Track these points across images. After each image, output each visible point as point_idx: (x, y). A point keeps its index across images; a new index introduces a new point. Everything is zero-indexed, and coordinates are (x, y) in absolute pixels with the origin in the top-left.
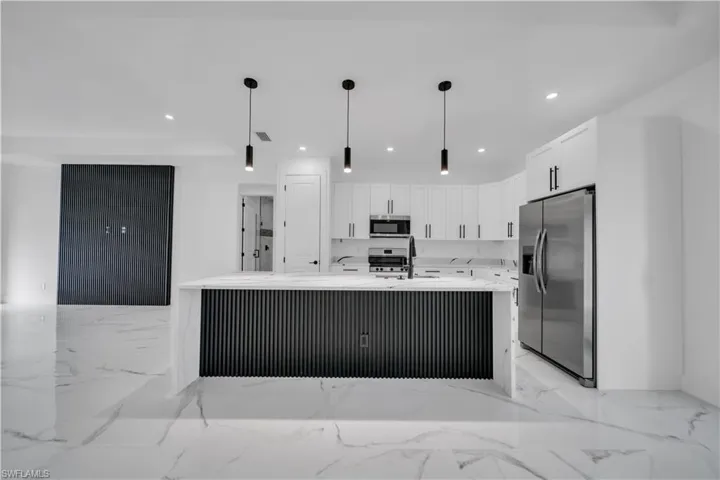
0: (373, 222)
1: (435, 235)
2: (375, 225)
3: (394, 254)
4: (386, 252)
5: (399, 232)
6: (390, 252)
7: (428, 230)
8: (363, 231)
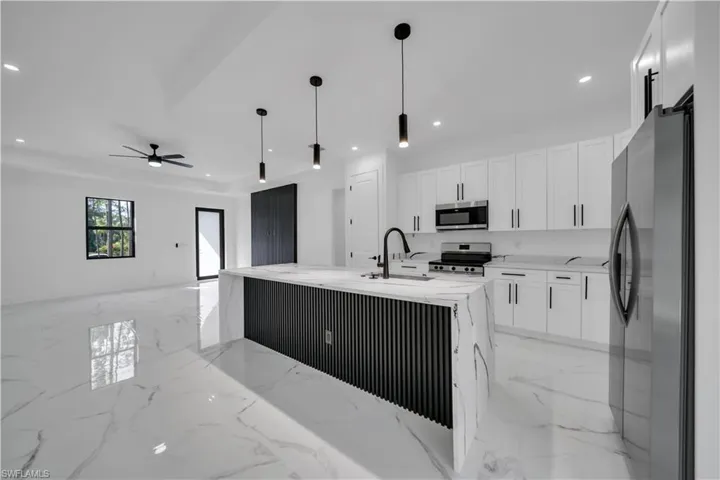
0: (439, 213)
1: (527, 224)
2: (442, 216)
3: (472, 249)
4: (462, 247)
5: (471, 223)
6: (467, 247)
7: (516, 217)
8: (429, 224)
